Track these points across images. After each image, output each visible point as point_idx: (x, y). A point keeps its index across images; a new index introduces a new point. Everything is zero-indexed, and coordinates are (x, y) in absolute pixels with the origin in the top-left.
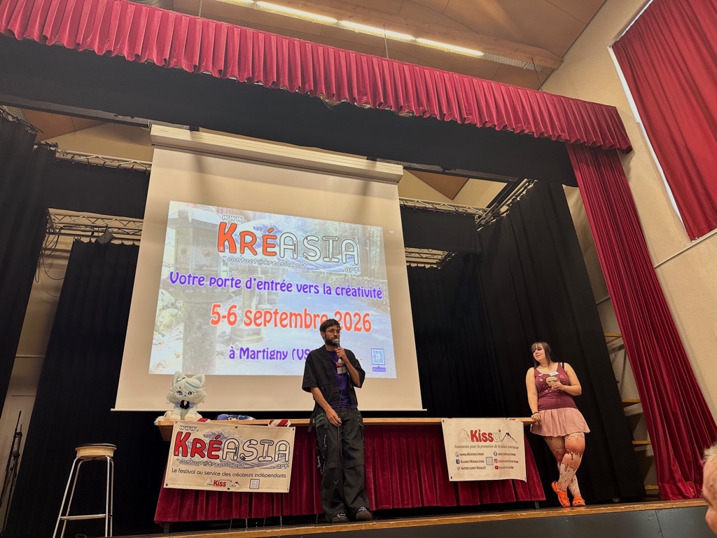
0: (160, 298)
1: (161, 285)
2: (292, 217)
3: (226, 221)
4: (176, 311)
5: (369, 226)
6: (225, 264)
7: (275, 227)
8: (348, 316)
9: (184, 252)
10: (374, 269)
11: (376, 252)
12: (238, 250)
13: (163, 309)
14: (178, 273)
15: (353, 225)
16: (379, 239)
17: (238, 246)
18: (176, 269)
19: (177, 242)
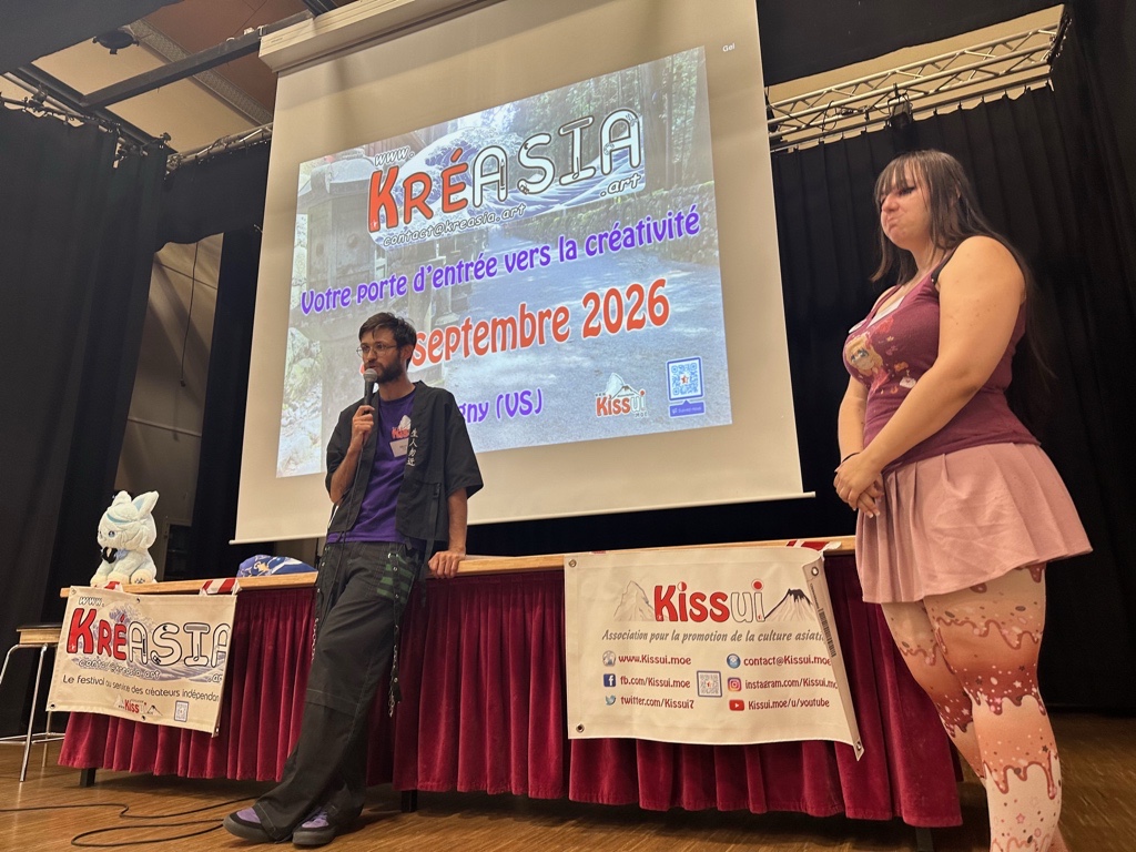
0: (289, 343)
1: (291, 322)
2: (496, 109)
3: (381, 168)
4: (312, 360)
5: (669, 58)
6: (381, 253)
7: (464, 143)
8: (613, 298)
9: (320, 250)
10: (680, 164)
11: (686, 117)
12: (401, 220)
13: (294, 362)
14: (312, 293)
15: (629, 72)
16: (694, 80)
17: (401, 209)
18: (311, 285)
19: (311, 235)
